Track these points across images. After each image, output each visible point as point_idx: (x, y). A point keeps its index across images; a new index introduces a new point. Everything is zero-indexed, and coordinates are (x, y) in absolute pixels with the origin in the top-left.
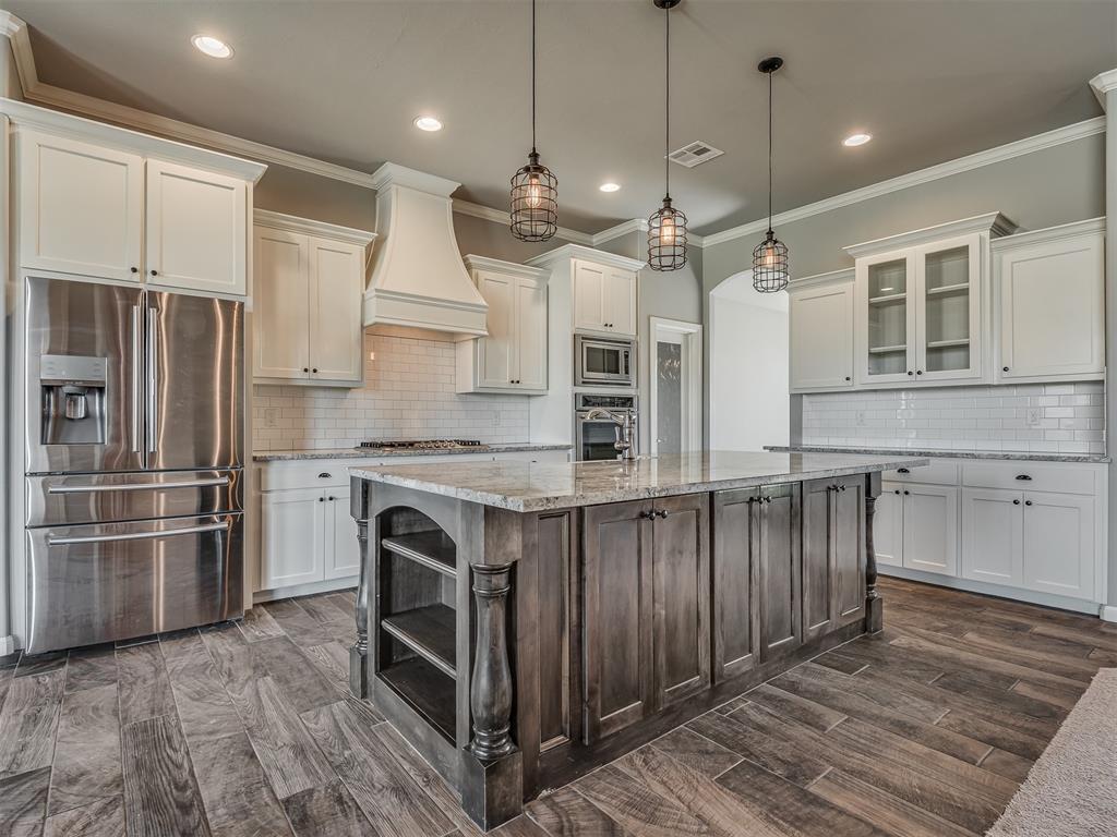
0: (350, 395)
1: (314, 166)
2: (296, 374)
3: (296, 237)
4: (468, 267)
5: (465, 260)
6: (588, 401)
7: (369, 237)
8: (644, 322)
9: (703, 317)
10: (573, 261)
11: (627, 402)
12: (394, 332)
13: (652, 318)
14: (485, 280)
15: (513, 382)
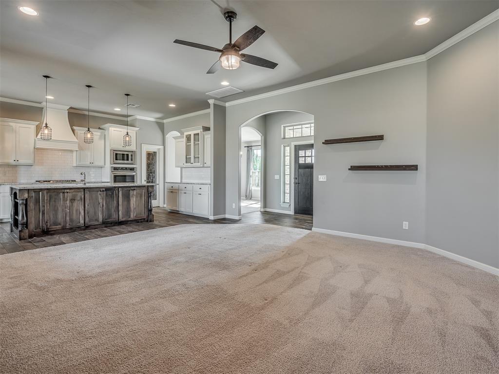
0: (33, 167)
2: (11, 161)
3: (11, 124)
4: (73, 131)
5: (72, 129)
6: (115, 169)
7: (37, 123)
8: (139, 146)
9: (164, 144)
10: (110, 128)
11: (132, 169)
13: (142, 145)
14: (80, 133)
15: (91, 163)
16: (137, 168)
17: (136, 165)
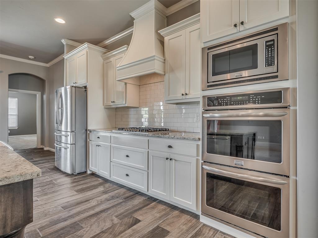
6: (212, 102)
14: (169, 40)
15: (183, 95)
16: (295, 90)
17: (292, 79)
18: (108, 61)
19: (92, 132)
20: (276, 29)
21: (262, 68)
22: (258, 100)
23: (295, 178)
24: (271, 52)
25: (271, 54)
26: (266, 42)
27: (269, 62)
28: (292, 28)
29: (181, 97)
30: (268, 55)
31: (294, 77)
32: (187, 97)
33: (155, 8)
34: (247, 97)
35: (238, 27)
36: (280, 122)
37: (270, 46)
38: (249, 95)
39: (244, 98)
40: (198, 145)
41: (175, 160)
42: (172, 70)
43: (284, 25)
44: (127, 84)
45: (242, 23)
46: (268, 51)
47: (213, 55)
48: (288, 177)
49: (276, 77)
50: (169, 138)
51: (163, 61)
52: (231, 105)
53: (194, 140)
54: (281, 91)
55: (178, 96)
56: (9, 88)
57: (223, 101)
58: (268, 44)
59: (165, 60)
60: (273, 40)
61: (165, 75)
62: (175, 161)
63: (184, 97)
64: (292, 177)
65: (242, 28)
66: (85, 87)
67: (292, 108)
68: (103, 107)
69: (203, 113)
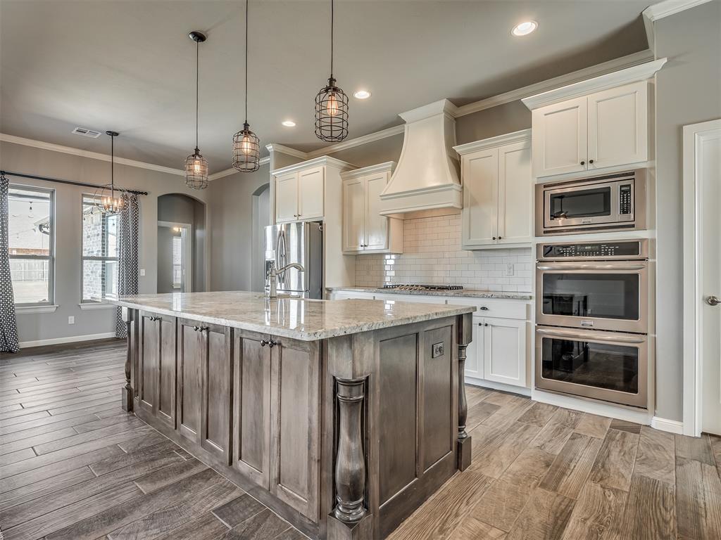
1: (386, 133)
2: (359, 248)
6: (549, 251)
10: (533, 112)
11: (631, 248)
12: (427, 215)
13: (685, 128)
14: (471, 160)
15: (494, 239)
16: (653, 241)
17: (650, 229)
18: (353, 181)
19: (334, 292)
20: (633, 174)
21: (615, 215)
22: (611, 251)
23: (654, 336)
24: (627, 198)
25: (627, 201)
26: (621, 186)
27: (625, 210)
28: (651, 175)
29: (492, 242)
30: (623, 201)
31: (653, 227)
32: (501, 241)
33: (444, 111)
34: (597, 247)
35: (585, 165)
36: (637, 275)
37: (625, 192)
38: (599, 245)
39: (594, 247)
40: (528, 307)
41: (492, 326)
42: (475, 203)
43: (642, 171)
44: (391, 219)
45: (591, 162)
46: (623, 196)
47: (551, 195)
48: (646, 334)
49: (633, 226)
50: (483, 297)
51: (459, 189)
52: (576, 255)
53: (524, 298)
54: (638, 242)
55: (487, 240)
56: (158, 220)
57: (566, 250)
58: (623, 189)
59: (463, 188)
60: (630, 185)
61: (463, 208)
62: (493, 328)
63: (495, 242)
64: (651, 335)
65: (590, 166)
66: (321, 223)
67: (650, 260)
68: (341, 253)
69: (537, 265)
